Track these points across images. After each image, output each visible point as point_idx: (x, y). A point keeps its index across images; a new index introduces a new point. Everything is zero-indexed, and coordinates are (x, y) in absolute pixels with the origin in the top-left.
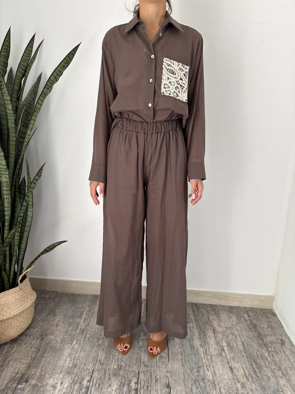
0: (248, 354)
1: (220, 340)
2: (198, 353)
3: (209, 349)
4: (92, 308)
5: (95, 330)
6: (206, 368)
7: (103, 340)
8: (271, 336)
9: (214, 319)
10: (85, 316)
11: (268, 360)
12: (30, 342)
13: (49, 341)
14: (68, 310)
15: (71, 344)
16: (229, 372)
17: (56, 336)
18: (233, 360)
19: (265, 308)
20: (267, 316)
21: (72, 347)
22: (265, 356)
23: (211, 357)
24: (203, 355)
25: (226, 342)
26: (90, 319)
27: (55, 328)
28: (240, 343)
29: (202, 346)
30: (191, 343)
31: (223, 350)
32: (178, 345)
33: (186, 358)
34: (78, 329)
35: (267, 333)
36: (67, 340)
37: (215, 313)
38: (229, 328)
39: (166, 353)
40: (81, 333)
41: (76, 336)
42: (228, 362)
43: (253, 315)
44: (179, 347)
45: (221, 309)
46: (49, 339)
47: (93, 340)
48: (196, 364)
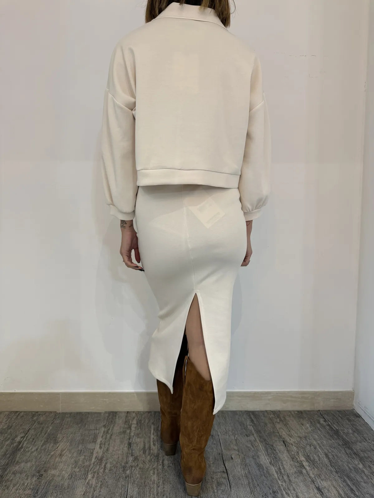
0: (336, 467)
1: (296, 454)
2: (269, 474)
3: (284, 467)
4: (109, 428)
5: (118, 457)
6: (284, 493)
7: (132, 469)
8: (360, 442)
9: (282, 428)
10: (101, 440)
11: (365, 474)
12: (22, 482)
13: (51, 479)
14: (75, 433)
15: (85, 479)
16: (317, 494)
17: (62, 470)
18: (319, 477)
19: (344, 409)
20: (349, 418)
21: (88, 483)
22: (360, 469)
23: (288, 476)
24: (276, 475)
25: (304, 455)
26: (108, 442)
27: (59, 458)
28: (322, 456)
29: (272, 464)
30: (257, 461)
31: (302, 466)
32: (239, 466)
33: (255, 481)
34: (92, 457)
35: (354, 439)
36: (78, 474)
37: (280, 420)
38: (303, 438)
39: (225, 478)
40: (97, 463)
41: (91, 467)
42: (313, 482)
43: (330, 419)
44: (241, 467)
45: (287, 415)
46: (50, 475)
47: (117, 470)
48: (269, 488)
